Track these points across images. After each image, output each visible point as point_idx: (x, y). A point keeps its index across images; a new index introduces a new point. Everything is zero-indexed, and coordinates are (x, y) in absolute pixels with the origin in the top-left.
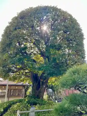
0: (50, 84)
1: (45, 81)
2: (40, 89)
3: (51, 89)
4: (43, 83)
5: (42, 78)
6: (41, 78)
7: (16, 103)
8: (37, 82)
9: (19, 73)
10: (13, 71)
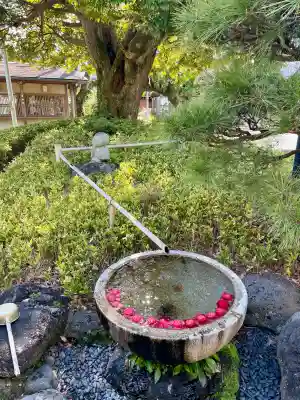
0: (162, 74)
1: (140, 60)
2: (124, 90)
3: (165, 95)
4: (134, 66)
5: (130, 45)
6: (126, 48)
7: (50, 128)
8: (112, 63)
9: (41, 27)
10: (14, 17)
